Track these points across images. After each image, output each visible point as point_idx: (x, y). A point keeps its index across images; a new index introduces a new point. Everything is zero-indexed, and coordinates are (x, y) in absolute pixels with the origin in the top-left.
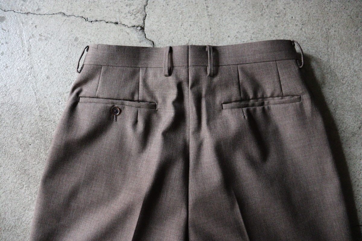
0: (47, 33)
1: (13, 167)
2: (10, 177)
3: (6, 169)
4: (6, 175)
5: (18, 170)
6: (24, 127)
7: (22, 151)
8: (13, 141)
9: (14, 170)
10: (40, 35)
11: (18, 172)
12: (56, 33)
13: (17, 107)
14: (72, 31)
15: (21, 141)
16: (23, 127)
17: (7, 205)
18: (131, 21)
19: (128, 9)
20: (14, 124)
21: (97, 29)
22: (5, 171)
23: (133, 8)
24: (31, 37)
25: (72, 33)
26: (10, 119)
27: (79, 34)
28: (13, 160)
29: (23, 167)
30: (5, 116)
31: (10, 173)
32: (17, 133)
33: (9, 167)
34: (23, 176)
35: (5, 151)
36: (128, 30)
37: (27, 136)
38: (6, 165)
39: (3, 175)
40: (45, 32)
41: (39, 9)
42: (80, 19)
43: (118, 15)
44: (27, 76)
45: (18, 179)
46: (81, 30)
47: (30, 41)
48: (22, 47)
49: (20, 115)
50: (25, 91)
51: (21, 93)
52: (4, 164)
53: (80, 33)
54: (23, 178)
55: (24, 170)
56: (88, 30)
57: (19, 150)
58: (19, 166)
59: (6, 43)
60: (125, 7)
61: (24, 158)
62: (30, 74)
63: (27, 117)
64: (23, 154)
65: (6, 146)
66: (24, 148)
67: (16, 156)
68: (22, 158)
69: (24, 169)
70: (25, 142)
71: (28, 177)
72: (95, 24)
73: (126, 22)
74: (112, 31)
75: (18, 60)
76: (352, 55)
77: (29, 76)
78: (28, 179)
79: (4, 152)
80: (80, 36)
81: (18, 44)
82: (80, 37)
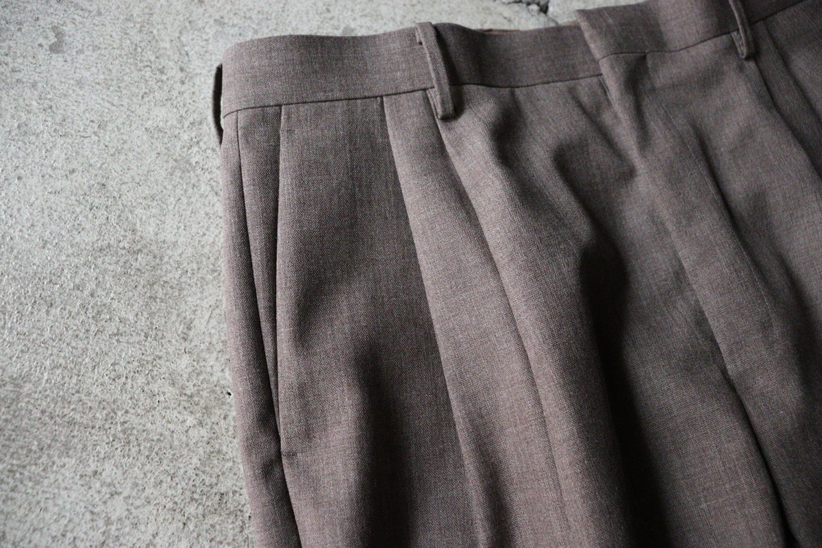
0: (242, 14)
1: (169, 492)
2: (161, 535)
3: (138, 503)
4: (142, 528)
5: (192, 499)
6: (193, 330)
7: (201, 423)
8: (155, 387)
9: (176, 503)
10: (220, 22)
11: (191, 509)
12: (274, 14)
13: (158, 261)
14: (328, 11)
15: (190, 384)
16: (189, 328)
20: (151, 323)
21: (409, 6)
22: (133, 511)
24: (186, 27)
25: (330, 15)
26: (133, 305)
27: (355, 19)
28: (165, 462)
29: (211, 486)
30: (112, 295)
31: (157, 515)
32: (167, 353)
33: (148, 491)
34: (216, 519)
35: (124, 431)
37: (211, 363)
38: (137, 485)
39: (127, 529)
40: (235, 14)
44: (186, 149)
45: (195, 535)
46: (358, 7)
47: (183, 39)
48: (157, 57)
49: (172, 287)
50: (184, 200)
51: (171, 208)
52: (129, 483)
53: (357, 16)
54: (218, 527)
55: (218, 497)
57: (184, 421)
58: (191, 483)
59: (96, 48)
61: (209, 449)
62: (198, 143)
63: (202, 293)
65: (127, 412)
66: (206, 408)
67: (176, 443)
68: (201, 451)
69: (215, 490)
70: (205, 386)
71: (239, 523)
74: (459, 12)
75: (146, 99)
77: (195, 149)
78: (238, 530)
79: (121, 435)
80: (359, 24)
81: (139, 50)
82: (358, 28)
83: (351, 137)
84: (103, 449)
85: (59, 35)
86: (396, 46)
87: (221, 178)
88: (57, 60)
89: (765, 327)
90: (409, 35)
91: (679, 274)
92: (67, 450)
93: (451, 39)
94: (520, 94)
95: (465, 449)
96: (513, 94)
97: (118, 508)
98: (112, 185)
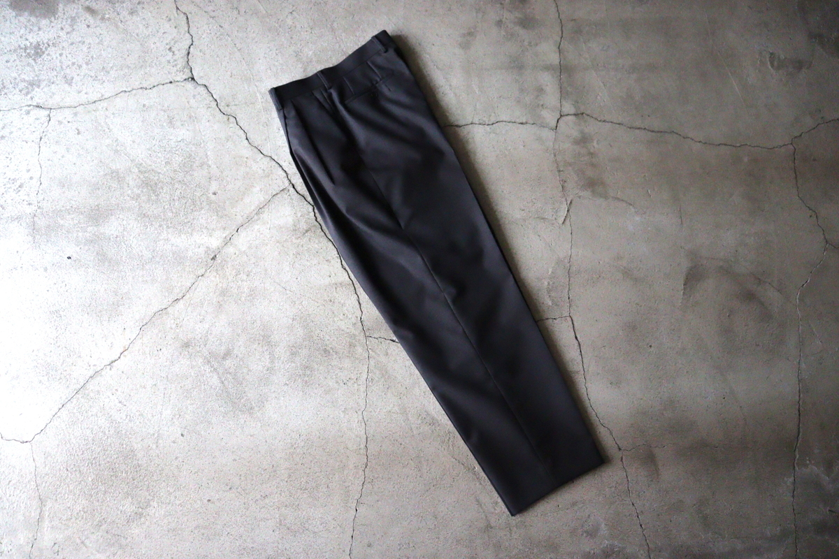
17: (140, 245)
18: (181, 77)
19: (175, 68)
23: (179, 66)
36: (183, 84)
41: (102, 96)
42: (141, 90)
43: (169, 76)
60: (172, 68)
64: (137, 204)
73: (178, 78)
76: (356, 36)
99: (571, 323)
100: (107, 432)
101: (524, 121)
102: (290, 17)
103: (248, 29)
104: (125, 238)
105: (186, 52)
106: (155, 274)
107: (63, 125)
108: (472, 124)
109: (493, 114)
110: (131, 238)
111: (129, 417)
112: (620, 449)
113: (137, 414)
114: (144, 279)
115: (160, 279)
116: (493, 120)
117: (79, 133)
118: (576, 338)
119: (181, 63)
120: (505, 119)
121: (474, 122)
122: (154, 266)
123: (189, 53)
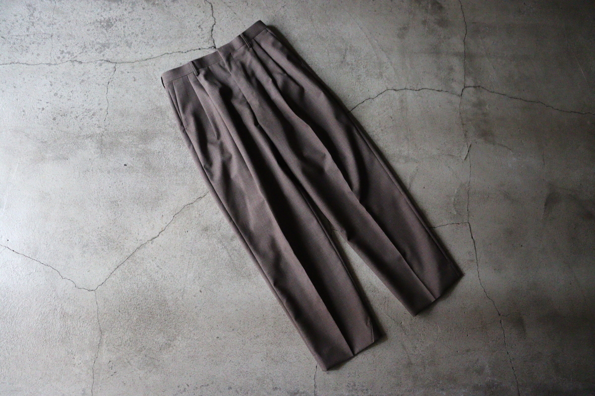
1: (171, 139)
5: (175, 139)
6: (169, 117)
7: (174, 129)
8: (166, 126)
10: (159, 68)
13: (161, 109)
15: (171, 124)
17: (175, 159)
18: (207, 45)
19: (203, 40)
20: (163, 118)
23: (205, 39)
26: (159, 116)
28: (170, 135)
30: (156, 115)
32: (166, 121)
35: (163, 133)
36: (208, 51)
41: (152, 56)
42: (179, 53)
43: (199, 45)
44: (160, 91)
47: (154, 73)
48: (151, 77)
49: (164, 112)
50: (162, 99)
51: (161, 101)
56: (186, 57)
57: (171, 129)
58: (174, 137)
60: (201, 39)
62: (162, 90)
65: (163, 130)
67: (171, 133)
68: (174, 133)
72: (188, 53)
73: (205, 47)
75: (152, 85)
76: (327, 25)
81: (148, 77)
83: (184, 83)
84: (161, 136)
85: (134, 78)
86: (187, 66)
87: (167, 94)
88: (135, 82)
89: (252, 93)
90: (188, 64)
91: (240, 89)
92: (156, 137)
93: (195, 63)
94: (210, 67)
95: (211, 122)
96: (208, 68)
97: (165, 143)
98: (151, 99)
99: (469, 227)
100: (148, 287)
101: (440, 89)
102: (282, 9)
103: (254, 16)
104: (165, 154)
105: (211, 29)
106: (185, 179)
107: (124, 74)
108: (405, 89)
109: (420, 83)
110: (169, 153)
111: (163, 277)
112: (500, 315)
113: (170, 275)
114: (178, 182)
115: (188, 183)
116: (419, 87)
117: (135, 80)
118: (472, 237)
119: (207, 36)
120: (427, 86)
121: (407, 88)
122: (184, 173)
123: (212, 30)
